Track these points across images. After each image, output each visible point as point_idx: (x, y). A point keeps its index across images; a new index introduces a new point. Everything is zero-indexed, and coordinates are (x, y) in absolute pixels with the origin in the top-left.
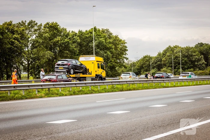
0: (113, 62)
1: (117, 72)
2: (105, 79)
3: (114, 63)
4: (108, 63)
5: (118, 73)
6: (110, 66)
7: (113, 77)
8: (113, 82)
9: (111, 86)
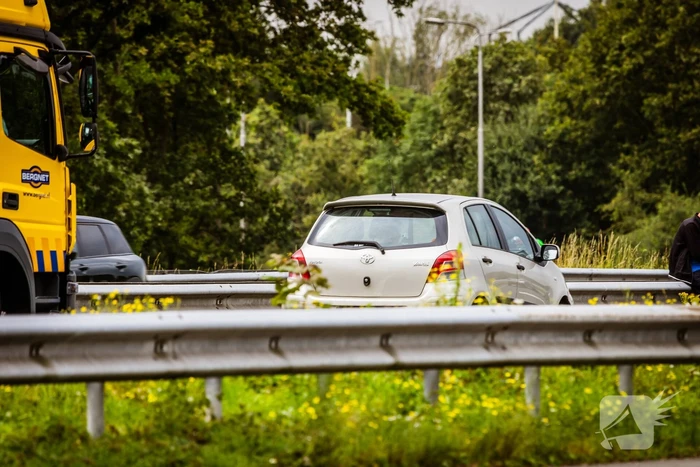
0: (198, 36)
1: (244, 179)
2: (57, 291)
3: (199, 55)
4: (118, 42)
5: (264, 201)
6: (147, 96)
7: (192, 265)
8: (177, 335)
9: (153, 392)
